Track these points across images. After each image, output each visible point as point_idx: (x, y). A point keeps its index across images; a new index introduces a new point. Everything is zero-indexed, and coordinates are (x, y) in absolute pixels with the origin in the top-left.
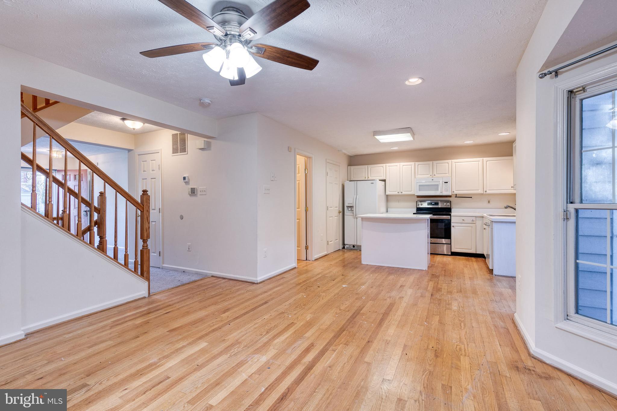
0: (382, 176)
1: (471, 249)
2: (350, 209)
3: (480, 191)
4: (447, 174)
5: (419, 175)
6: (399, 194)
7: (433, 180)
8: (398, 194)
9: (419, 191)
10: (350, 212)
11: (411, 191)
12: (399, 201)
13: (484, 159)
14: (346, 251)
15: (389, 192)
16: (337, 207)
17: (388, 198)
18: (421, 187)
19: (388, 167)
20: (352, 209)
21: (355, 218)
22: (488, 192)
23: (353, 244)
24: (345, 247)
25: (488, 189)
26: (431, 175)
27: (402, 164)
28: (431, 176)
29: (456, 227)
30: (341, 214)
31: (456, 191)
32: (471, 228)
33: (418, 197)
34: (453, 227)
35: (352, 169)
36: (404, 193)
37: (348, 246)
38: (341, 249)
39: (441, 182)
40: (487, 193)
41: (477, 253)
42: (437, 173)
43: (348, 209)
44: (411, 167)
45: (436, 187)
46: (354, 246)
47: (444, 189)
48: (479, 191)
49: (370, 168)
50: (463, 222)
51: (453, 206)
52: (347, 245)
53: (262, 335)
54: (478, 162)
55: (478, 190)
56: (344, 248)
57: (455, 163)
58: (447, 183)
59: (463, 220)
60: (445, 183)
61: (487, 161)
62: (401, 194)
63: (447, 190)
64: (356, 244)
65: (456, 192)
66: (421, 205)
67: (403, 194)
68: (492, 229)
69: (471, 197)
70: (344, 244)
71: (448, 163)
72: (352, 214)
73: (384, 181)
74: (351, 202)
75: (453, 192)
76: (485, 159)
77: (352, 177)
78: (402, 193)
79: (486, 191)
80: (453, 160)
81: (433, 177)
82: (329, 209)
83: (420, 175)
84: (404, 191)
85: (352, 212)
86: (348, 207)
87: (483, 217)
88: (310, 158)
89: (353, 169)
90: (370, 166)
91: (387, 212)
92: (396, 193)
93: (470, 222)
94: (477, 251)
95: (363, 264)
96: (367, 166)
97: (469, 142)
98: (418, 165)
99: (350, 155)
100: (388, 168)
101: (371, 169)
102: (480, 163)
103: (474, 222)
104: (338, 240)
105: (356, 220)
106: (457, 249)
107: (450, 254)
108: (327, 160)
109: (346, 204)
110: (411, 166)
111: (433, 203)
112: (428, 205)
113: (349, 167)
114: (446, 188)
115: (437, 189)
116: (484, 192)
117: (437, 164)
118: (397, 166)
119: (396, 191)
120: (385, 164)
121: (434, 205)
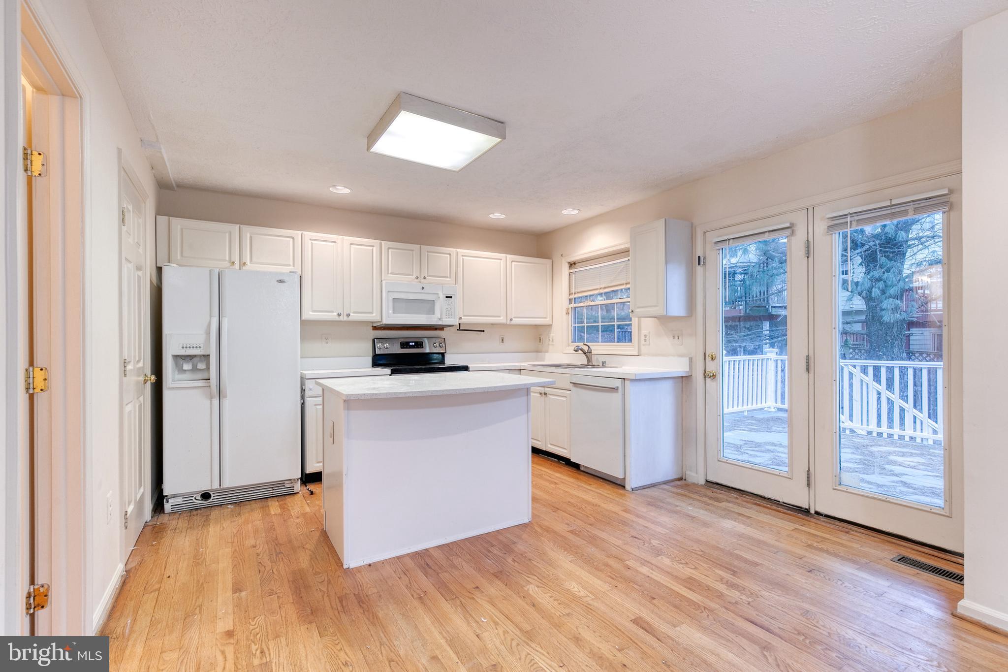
0: (292, 264)
2: (187, 366)
3: (502, 320)
4: (447, 277)
5: (390, 275)
6: (341, 318)
7: (423, 288)
8: (337, 318)
9: (392, 313)
10: (190, 376)
11: (372, 313)
12: (327, 338)
13: (507, 255)
15: (313, 311)
17: (305, 329)
18: (399, 303)
19: (310, 241)
20: (203, 367)
21: (211, 398)
22: (516, 321)
23: (205, 487)
24: (167, 507)
25: (513, 316)
26: (417, 278)
27: (349, 239)
28: (416, 280)
31: (463, 315)
33: (380, 328)
35: (177, 228)
36: (354, 317)
37: (179, 500)
38: (146, 517)
39: (440, 296)
40: (513, 322)
42: (431, 274)
43: (180, 366)
44: (373, 250)
45: (429, 305)
46: (206, 496)
47: (446, 310)
48: (502, 318)
49: (248, 236)
51: (448, 349)
52: (174, 496)
54: (499, 261)
55: (500, 317)
56: (158, 511)
57: (462, 256)
58: (451, 297)
60: (447, 297)
61: (512, 261)
62: (345, 318)
63: (450, 314)
64: (216, 486)
65: (465, 320)
66: (386, 347)
67: (350, 318)
69: (484, 331)
70: (159, 497)
71: (450, 254)
72: (201, 383)
74: (200, 340)
75: (458, 318)
76: (509, 256)
77: (179, 256)
78: (348, 315)
79: (511, 320)
80: (459, 250)
81: (421, 283)
83: (392, 274)
84: (355, 313)
85: (203, 377)
86: (179, 359)
87: (521, 369)
89: (182, 229)
90: (248, 230)
92: (333, 316)
95: (352, 566)
96: (238, 225)
98: (389, 248)
100: (308, 244)
101: (251, 237)
102: (502, 264)
105: (216, 402)
109: (170, 349)
110: (372, 248)
111: (411, 344)
112: (402, 347)
113: (162, 219)
114: (449, 309)
115: (431, 311)
116: (509, 320)
117: (429, 254)
118: (335, 242)
119: (332, 312)
120: (299, 233)
121: (412, 347)
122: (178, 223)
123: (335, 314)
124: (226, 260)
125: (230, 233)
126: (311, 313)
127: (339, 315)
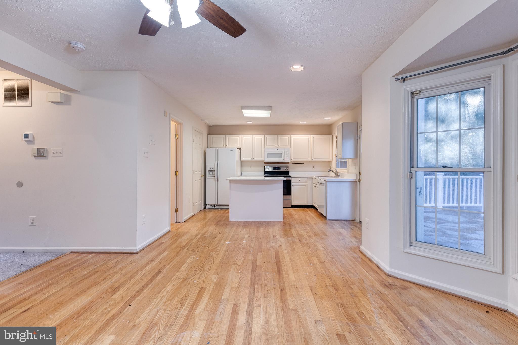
0: (238, 144)
1: (304, 202)
2: (211, 173)
3: (309, 159)
4: (287, 145)
6: (252, 160)
7: (278, 150)
8: (251, 160)
9: (268, 158)
10: (211, 175)
11: (261, 158)
12: (250, 166)
13: (312, 135)
14: (207, 210)
15: (244, 158)
16: (200, 171)
17: (242, 163)
18: (269, 155)
20: (214, 173)
21: (216, 181)
22: (315, 160)
23: (214, 204)
24: (207, 207)
25: (314, 158)
26: (276, 146)
27: (254, 136)
29: (295, 186)
30: (203, 177)
31: (293, 158)
32: (304, 186)
33: (266, 163)
34: (293, 186)
35: (212, 137)
36: (256, 159)
37: (209, 206)
38: (203, 209)
39: (284, 152)
40: (314, 160)
41: (309, 204)
42: (281, 144)
43: (209, 173)
44: (262, 138)
45: (280, 155)
46: (215, 206)
47: (285, 156)
50: (300, 182)
51: (290, 170)
52: (208, 205)
53: (177, 308)
54: (308, 138)
56: (205, 208)
57: (293, 137)
58: (288, 152)
59: (300, 180)
60: (286, 152)
61: (314, 137)
62: (253, 160)
63: (287, 158)
64: (217, 204)
65: (294, 160)
66: (268, 169)
67: (255, 160)
68: (326, 186)
69: (303, 164)
70: (205, 204)
71: (288, 137)
72: (213, 177)
73: (240, 149)
74: (213, 167)
75: (292, 159)
76: (312, 136)
77: (212, 145)
78: (254, 159)
79: (313, 159)
80: (291, 135)
81: (277, 147)
82: (195, 173)
83: (268, 145)
84: (256, 158)
85: (214, 175)
86: (209, 171)
87: (312, 178)
88: (180, 124)
90: (228, 136)
91: (241, 175)
92: (249, 159)
93: (304, 182)
94: (308, 203)
95: (231, 221)
96: (225, 135)
97: (303, 122)
98: (267, 137)
99: (210, 125)
100: (243, 138)
101: (228, 138)
102: (309, 138)
103: (307, 182)
104: (201, 201)
105: (217, 182)
106: (295, 203)
107: (291, 207)
108: (194, 128)
109: (208, 169)
111: (276, 168)
112: (273, 169)
113: (209, 135)
114: (287, 156)
115: (281, 157)
116: (312, 160)
117: (281, 138)
118: (250, 137)
119: (250, 158)
120: (241, 135)
121: (277, 169)
122: (212, 136)
123: (250, 159)
124: (222, 145)
125: (223, 137)
126: (243, 159)
127: (251, 159)
